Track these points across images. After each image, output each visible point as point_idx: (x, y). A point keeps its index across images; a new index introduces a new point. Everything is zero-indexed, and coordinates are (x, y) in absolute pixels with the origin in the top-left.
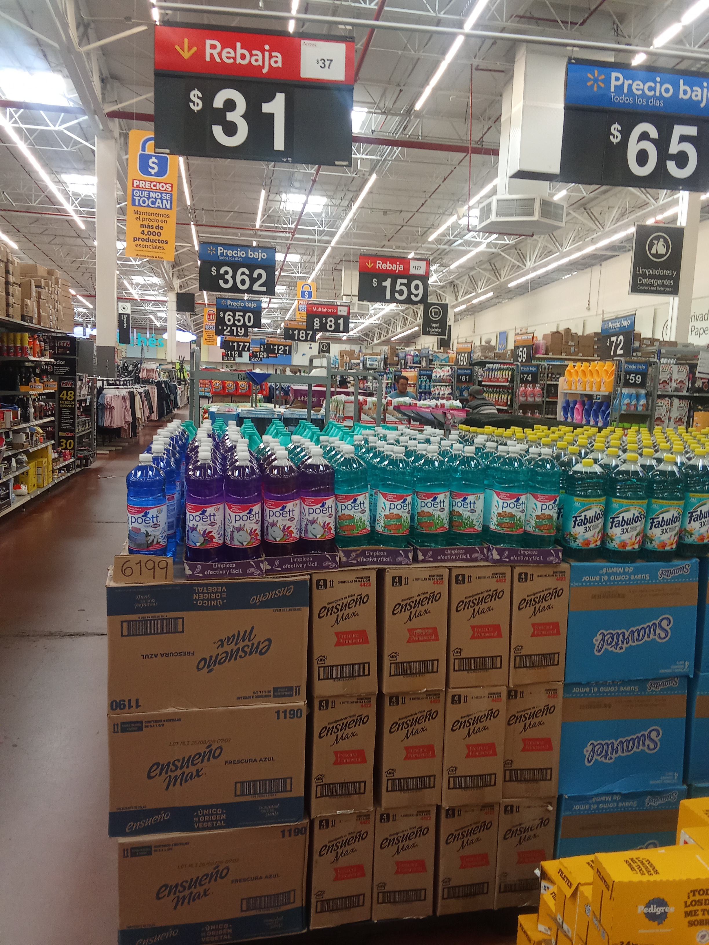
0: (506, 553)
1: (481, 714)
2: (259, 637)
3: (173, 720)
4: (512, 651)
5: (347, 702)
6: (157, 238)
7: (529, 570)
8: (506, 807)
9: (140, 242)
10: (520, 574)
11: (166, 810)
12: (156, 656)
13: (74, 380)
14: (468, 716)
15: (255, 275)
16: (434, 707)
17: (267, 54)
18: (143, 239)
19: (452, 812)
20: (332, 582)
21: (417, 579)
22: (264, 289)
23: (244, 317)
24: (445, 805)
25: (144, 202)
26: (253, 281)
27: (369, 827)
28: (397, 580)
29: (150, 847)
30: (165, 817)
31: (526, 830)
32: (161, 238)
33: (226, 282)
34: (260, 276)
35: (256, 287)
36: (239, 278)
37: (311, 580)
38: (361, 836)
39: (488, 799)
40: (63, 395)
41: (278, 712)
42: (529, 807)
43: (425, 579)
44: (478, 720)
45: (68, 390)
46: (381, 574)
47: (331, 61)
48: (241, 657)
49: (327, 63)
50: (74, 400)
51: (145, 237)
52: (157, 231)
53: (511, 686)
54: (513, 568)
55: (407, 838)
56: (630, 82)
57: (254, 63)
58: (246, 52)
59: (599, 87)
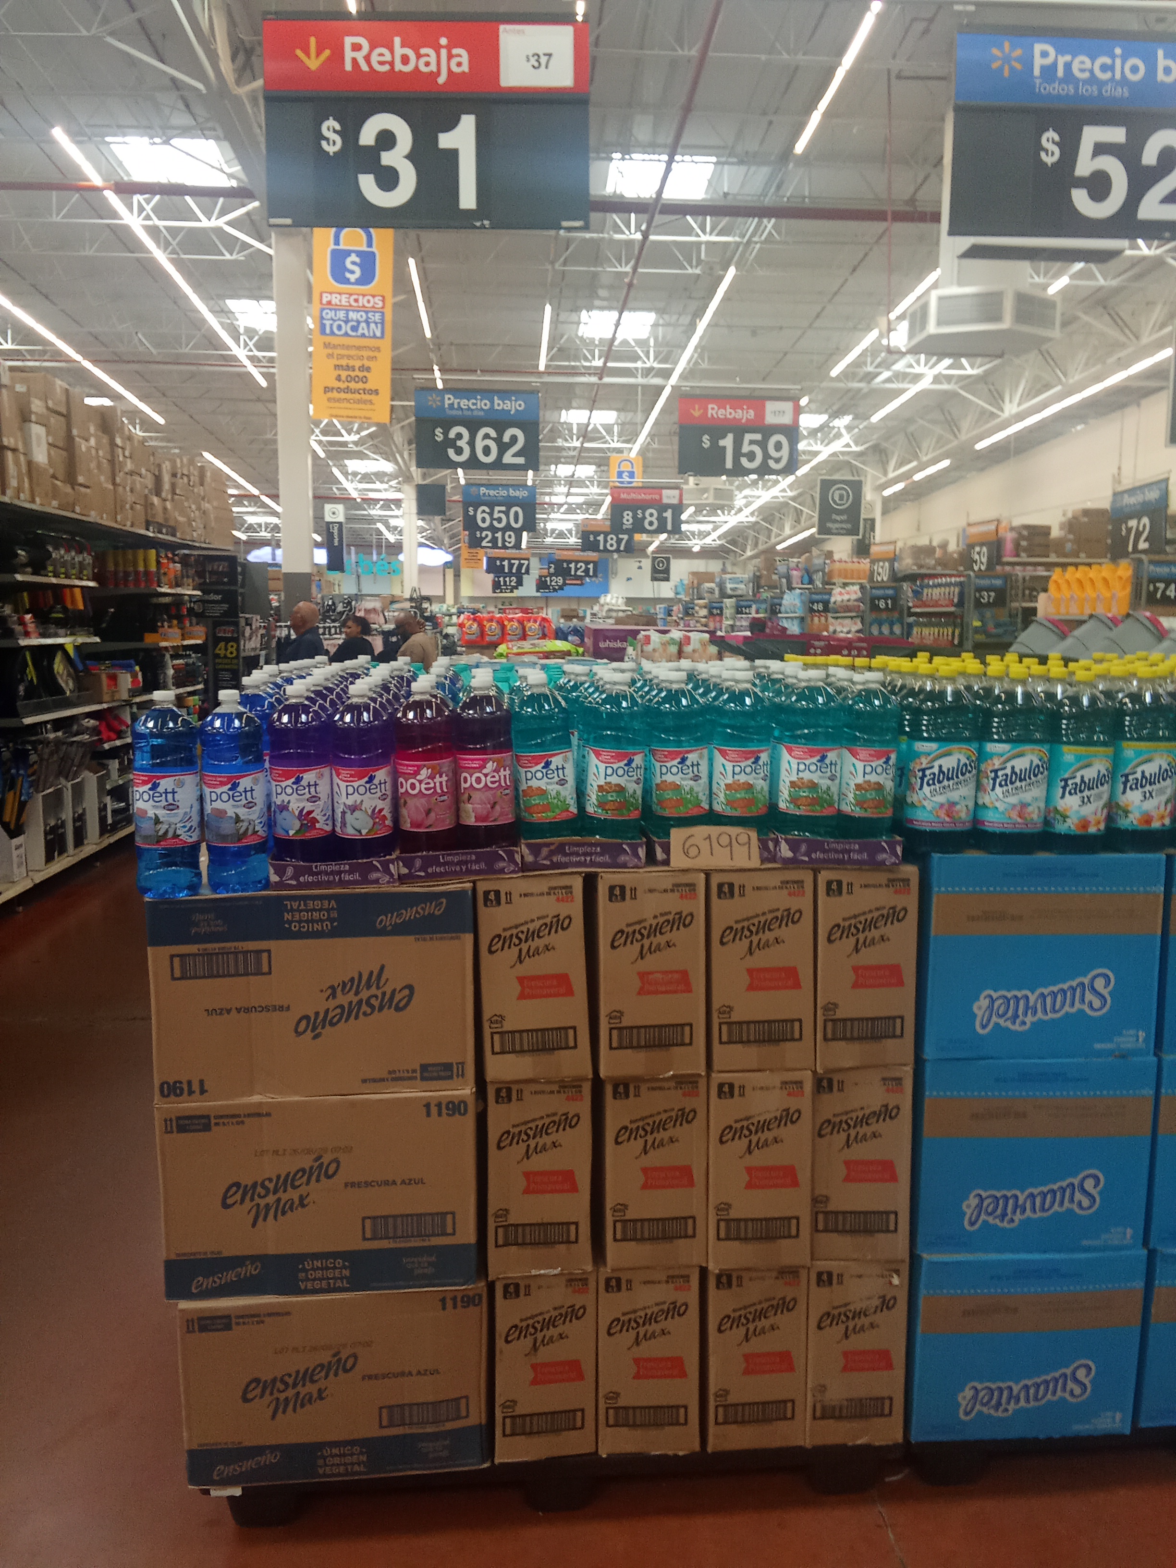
0: (804, 848)
1: (768, 1117)
2: (394, 981)
3: (259, 1115)
4: (819, 1012)
5: (543, 1092)
6: (361, 385)
7: (845, 877)
8: (820, 1275)
9: (335, 395)
10: (829, 883)
11: (253, 1259)
12: (229, 1011)
13: (236, 624)
14: (747, 1119)
15: (506, 438)
16: (688, 1103)
17: (444, 52)
18: (339, 390)
19: (726, 1280)
20: (509, 894)
21: (651, 891)
22: (521, 460)
23: (507, 513)
24: (713, 1268)
25: (339, 328)
26: (503, 448)
27: (587, 1299)
28: (617, 892)
29: (228, 1317)
30: (251, 1270)
31: (857, 1314)
32: (367, 386)
33: (459, 451)
34: (514, 439)
35: (508, 458)
36: (480, 445)
37: (474, 890)
38: (574, 1313)
39: (787, 1260)
40: (220, 650)
41: (427, 1106)
42: (860, 1276)
43: (665, 891)
44: (765, 1126)
45: (227, 640)
46: (590, 882)
47: (550, 55)
48: (365, 1014)
49: (543, 60)
50: (237, 657)
51: (343, 385)
52: (360, 375)
53: (820, 1070)
54: (816, 872)
55: (650, 1319)
56: (1068, 58)
57: (423, 69)
58: (410, 52)
59: (1012, 69)
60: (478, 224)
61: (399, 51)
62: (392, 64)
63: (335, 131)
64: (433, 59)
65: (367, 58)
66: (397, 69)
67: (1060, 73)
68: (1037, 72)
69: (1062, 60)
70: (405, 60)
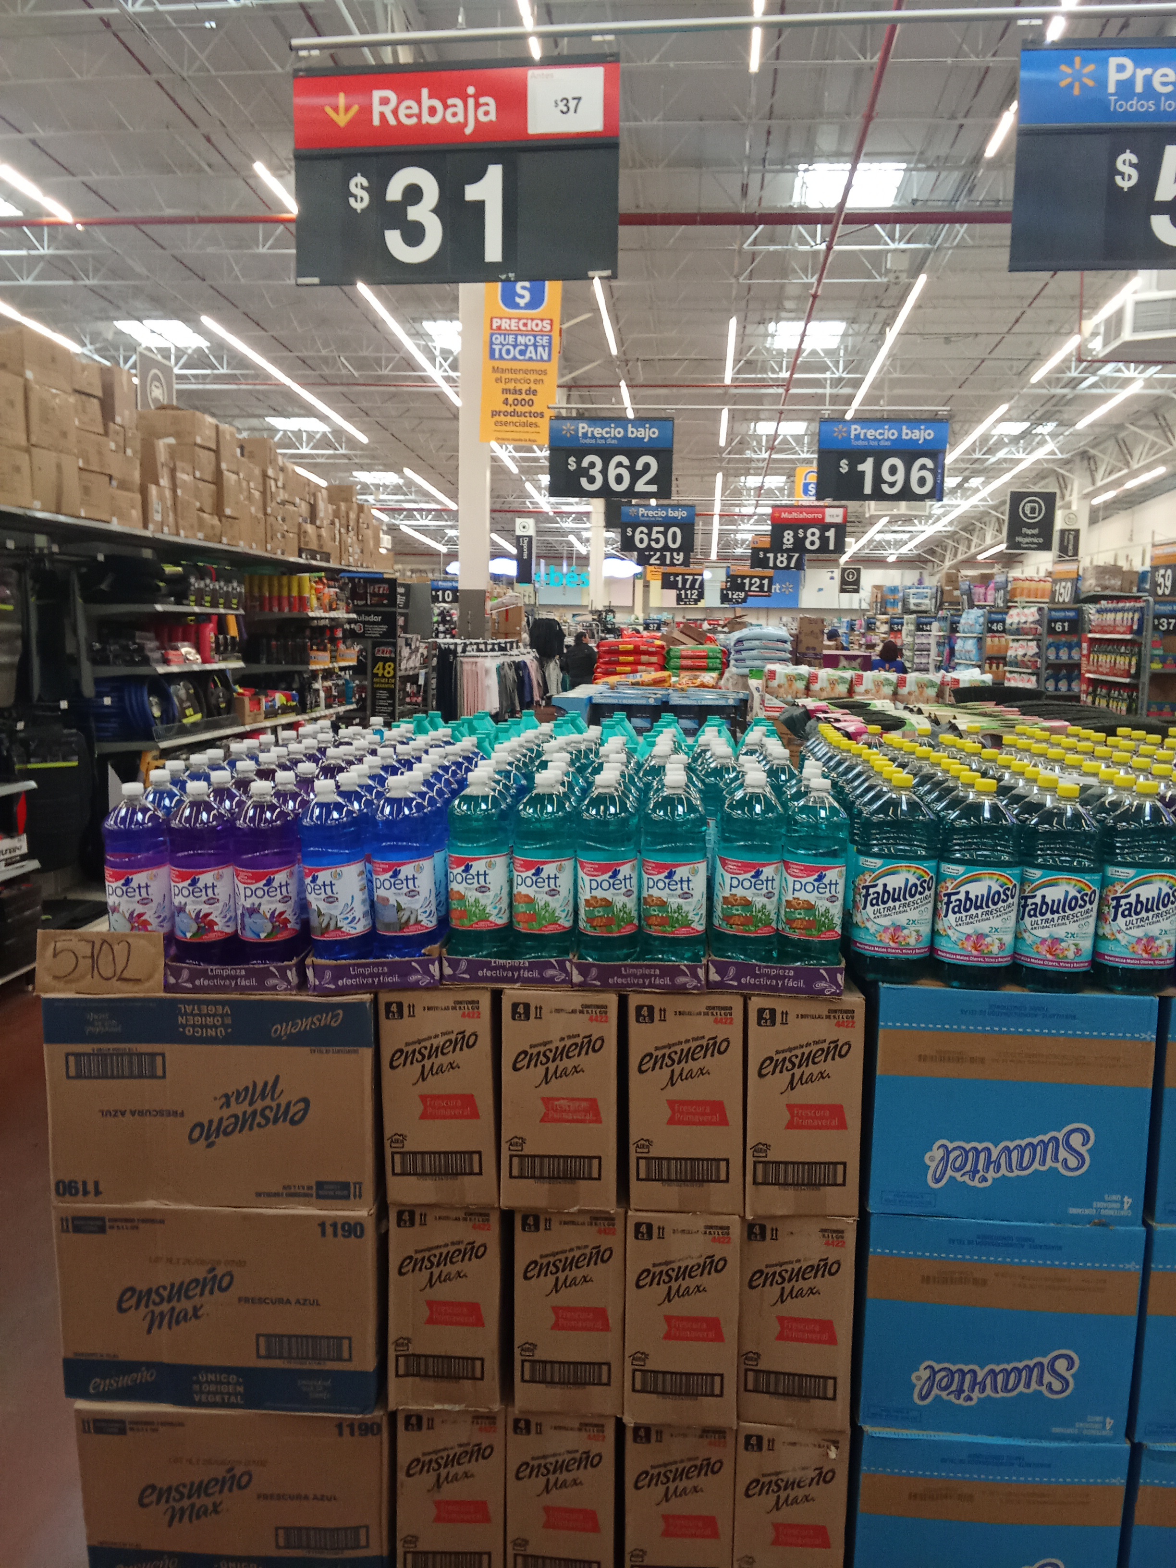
0: (732, 971)
1: (691, 1263)
2: (289, 1093)
3: (153, 1221)
4: (749, 1153)
5: (447, 1218)
6: (527, 408)
7: (780, 1005)
8: (748, 1438)
9: (502, 418)
10: (761, 1011)
11: (149, 1365)
12: (123, 1114)
13: (394, 645)
14: (667, 1263)
15: (639, 466)
16: (606, 1242)
17: (471, 102)
18: (506, 414)
19: (644, 1433)
20: (412, 1007)
21: (558, 1011)
22: (653, 488)
23: (665, 534)
24: (629, 1421)
25: (508, 352)
26: (636, 476)
27: (495, 1438)
28: (521, 1009)
29: (122, 1422)
30: (145, 1376)
31: (791, 1485)
32: (533, 409)
33: (592, 480)
34: (647, 467)
35: (640, 487)
36: (612, 473)
37: (375, 1001)
38: (481, 1452)
39: (712, 1421)
40: (379, 670)
41: (322, 1225)
42: (794, 1444)
43: (574, 1012)
44: (687, 1272)
45: (385, 660)
46: (497, 997)
47: (579, 99)
48: (259, 1125)
49: (572, 104)
50: (394, 677)
51: (510, 409)
52: (527, 398)
53: (749, 1217)
54: (746, 999)
55: (561, 1467)
56: (1148, 71)
57: (451, 120)
58: (437, 104)
59: (1083, 86)
60: (503, 277)
61: (426, 102)
62: (419, 116)
63: (363, 188)
64: (460, 109)
65: (395, 112)
66: (424, 122)
67: (1139, 88)
68: (1112, 88)
69: (1141, 74)
70: (432, 111)
